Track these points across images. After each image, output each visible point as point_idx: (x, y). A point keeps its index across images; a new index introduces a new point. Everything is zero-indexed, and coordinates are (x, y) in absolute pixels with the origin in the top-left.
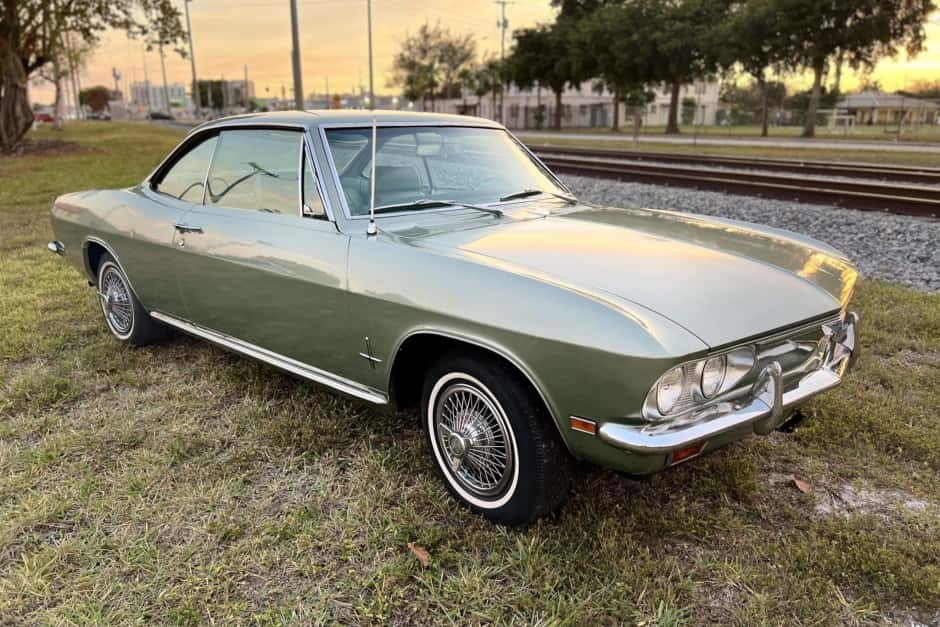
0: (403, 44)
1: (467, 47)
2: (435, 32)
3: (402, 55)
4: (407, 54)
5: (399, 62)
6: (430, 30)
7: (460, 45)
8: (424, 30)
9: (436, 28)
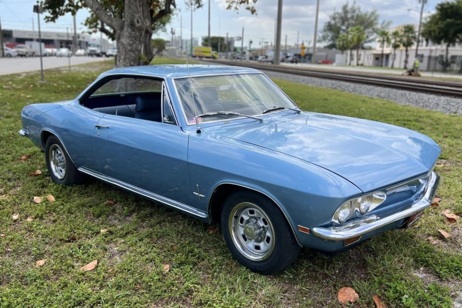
0: (330, 17)
1: (372, 18)
2: (352, 9)
3: (329, 23)
4: (333, 22)
5: (328, 26)
6: (349, 8)
7: (368, 17)
8: (345, 8)
9: (353, 6)
